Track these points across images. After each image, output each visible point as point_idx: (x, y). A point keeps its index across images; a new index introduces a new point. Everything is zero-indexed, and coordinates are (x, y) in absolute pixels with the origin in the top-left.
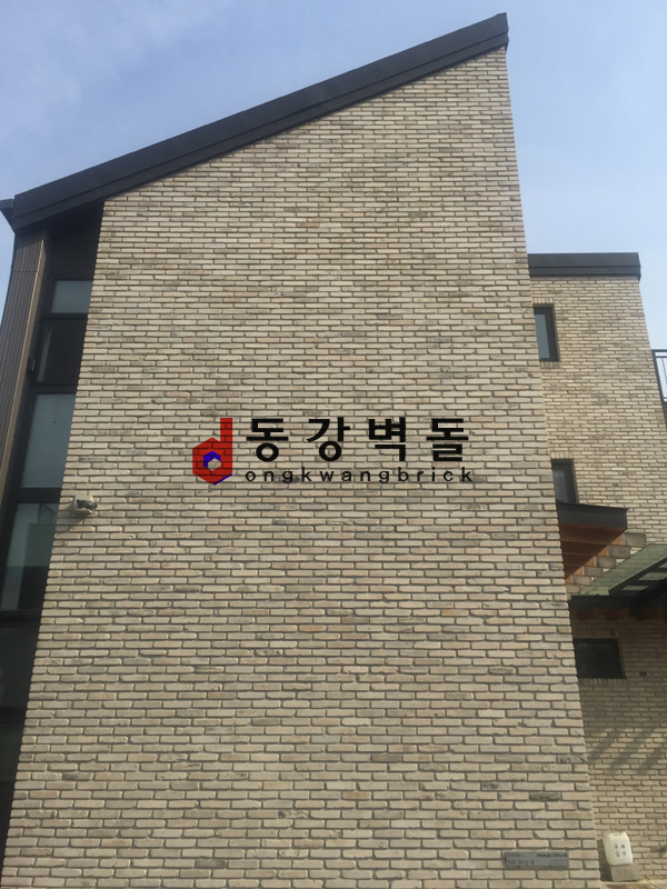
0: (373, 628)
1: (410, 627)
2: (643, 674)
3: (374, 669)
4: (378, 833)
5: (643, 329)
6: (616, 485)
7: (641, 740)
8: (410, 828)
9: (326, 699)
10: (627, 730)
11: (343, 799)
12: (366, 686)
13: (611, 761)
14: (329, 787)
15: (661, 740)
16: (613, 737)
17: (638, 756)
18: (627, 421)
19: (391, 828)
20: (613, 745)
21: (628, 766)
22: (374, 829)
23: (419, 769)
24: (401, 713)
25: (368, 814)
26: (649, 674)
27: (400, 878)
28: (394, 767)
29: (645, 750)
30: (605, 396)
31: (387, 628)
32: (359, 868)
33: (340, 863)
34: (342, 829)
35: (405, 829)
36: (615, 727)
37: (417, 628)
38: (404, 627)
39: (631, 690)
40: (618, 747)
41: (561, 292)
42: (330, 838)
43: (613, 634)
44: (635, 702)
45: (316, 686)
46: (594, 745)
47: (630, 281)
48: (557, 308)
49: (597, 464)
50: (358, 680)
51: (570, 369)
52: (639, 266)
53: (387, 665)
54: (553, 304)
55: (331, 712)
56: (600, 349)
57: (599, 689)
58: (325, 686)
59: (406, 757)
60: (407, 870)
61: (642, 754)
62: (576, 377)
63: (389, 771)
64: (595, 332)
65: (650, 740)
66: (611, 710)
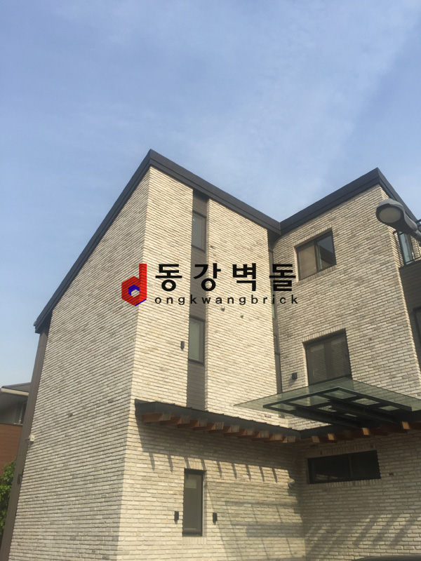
2: (391, 474)
7: (391, 524)
10: (382, 516)
13: (372, 539)
15: (404, 523)
16: (373, 521)
17: (389, 535)
20: (373, 527)
21: (383, 543)
26: (395, 474)
29: (393, 531)
30: (362, 278)
36: (375, 515)
39: (384, 487)
40: (377, 528)
41: (335, 218)
44: (386, 495)
47: (375, 190)
48: (334, 229)
49: (359, 328)
51: (342, 267)
54: (331, 228)
57: (365, 488)
61: (392, 533)
62: (345, 271)
64: (354, 236)
65: (397, 523)
66: (371, 501)
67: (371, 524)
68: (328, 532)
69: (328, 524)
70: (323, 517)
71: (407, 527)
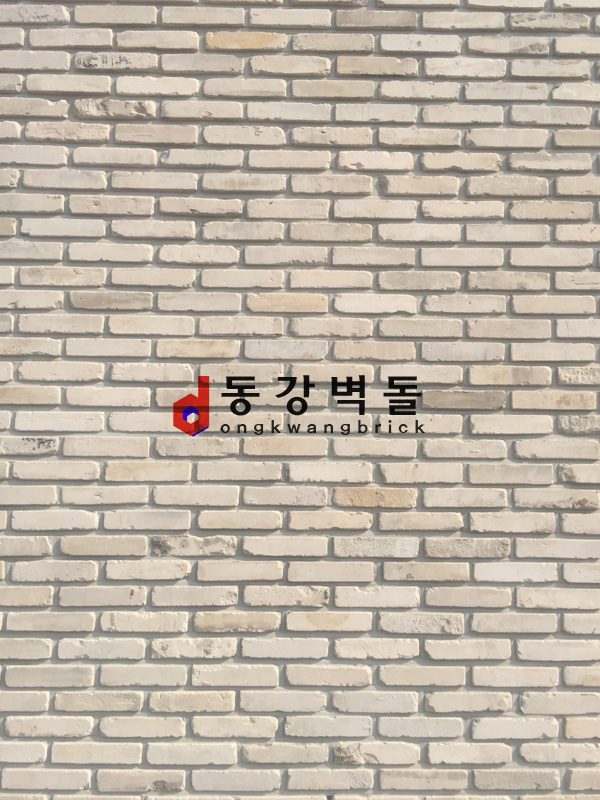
0: (429, 43)
1: (544, 40)
3: (432, 160)
4: (435, 595)
8: (529, 583)
9: (289, 240)
11: (335, 505)
12: (408, 209)
14: (295, 475)
19: (473, 582)
22: (425, 584)
23: (559, 430)
24: (510, 280)
25: (408, 546)
27: (499, 713)
28: (482, 424)
31: (475, 42)
32: (380, 684)
33: (327, 672)
34: (333, 585)
35: (514, 585)
37: (565, 44)
38: (524, 42)
42: (300, 607)
45: (257, 207)
50: (383, 190)
53: (470, 147)
55: (302, 278)
58: (284, 206)
59: (521, 398)
60: (519, 691)
63: (469, 432)
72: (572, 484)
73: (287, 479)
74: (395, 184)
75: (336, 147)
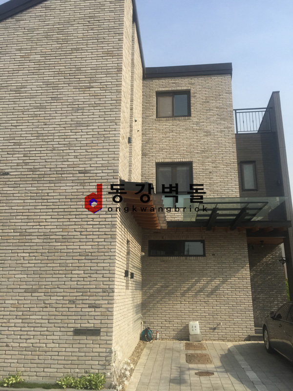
0: (32, 237)
1: (48, 237)
2: (213, 255)
3: (31, 254)
4: (24, 321)
5: (231, 99)
6: (210, 172)
7: (210, 283)
8: (37, 319)
9: (10, 267)
10: (204, 278)
11: (11, 307)
12: (27, 262)
13: (196, 291)
14: (6, 303)
15: (218, 283)
16: (197, 281)
17: (208, 289)
18: (219, 143)
19: (29, 319)
20: (197, 285)
21: (203, 294)
22: (22, 319)
23: (44, 295)
24: (40, 272)
25: (20, 313)
26: (216, 255)
27: (30, 339)
28: (34, 294)
29: (211, 287)
30: (209, 132)
31: (39, 237)
32: (14, 334)
33: (7, 332)
34: (9, 319)
35: (35, 319)
36: (199, 277)
37: (51, 237)
38: (46, 237)
39: (208, 261)
40: (199, 285)
41: (194, 84)
42: (4, 323)
43: (202, 237)
44: (209, 267)
45: (6, 262)
46: (189, 285)
47: (227, 77)
48: (192, 92)
49: (203, 163)
50: (24, 260)
51: (195, 120)
52: (231, 70)
53: (36, 252)
54: (190, 90)
55: (11, 272)
56: (210, 110)
57: (194, 261)
58: (9, 262)
59: (39, 290)
60: (34, 335)
61: (209, 288)
62: (197, 123)
63: (31, 296)
64: (208, 102)
65: (214, 283)
66: (198, 270)
67: (195, 283)
68: (162, 287)
69: (162, 282)
70: (160, 278)
71: (220, 285)
72: (45, 304)
73: (5, 303)
74: (25, 258)
75: (18, 253)
